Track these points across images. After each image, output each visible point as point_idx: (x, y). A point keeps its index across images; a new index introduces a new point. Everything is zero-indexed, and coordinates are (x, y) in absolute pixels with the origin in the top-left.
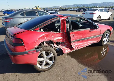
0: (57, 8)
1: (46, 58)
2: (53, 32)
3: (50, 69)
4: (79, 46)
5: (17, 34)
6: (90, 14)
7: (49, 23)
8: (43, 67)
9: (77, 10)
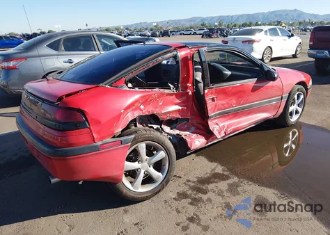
0: (146, 29)
1: (146, 164)
2: (162, 90)
3: (156, 193)
4: (228, 128)
5: (67, 95)
6: (243, 42)
7: (151, 65)
8: (138, 189)
9: (202, 32)
